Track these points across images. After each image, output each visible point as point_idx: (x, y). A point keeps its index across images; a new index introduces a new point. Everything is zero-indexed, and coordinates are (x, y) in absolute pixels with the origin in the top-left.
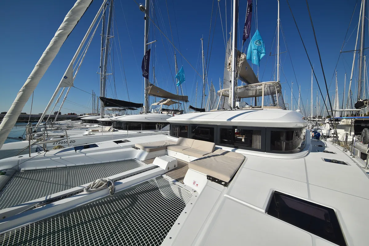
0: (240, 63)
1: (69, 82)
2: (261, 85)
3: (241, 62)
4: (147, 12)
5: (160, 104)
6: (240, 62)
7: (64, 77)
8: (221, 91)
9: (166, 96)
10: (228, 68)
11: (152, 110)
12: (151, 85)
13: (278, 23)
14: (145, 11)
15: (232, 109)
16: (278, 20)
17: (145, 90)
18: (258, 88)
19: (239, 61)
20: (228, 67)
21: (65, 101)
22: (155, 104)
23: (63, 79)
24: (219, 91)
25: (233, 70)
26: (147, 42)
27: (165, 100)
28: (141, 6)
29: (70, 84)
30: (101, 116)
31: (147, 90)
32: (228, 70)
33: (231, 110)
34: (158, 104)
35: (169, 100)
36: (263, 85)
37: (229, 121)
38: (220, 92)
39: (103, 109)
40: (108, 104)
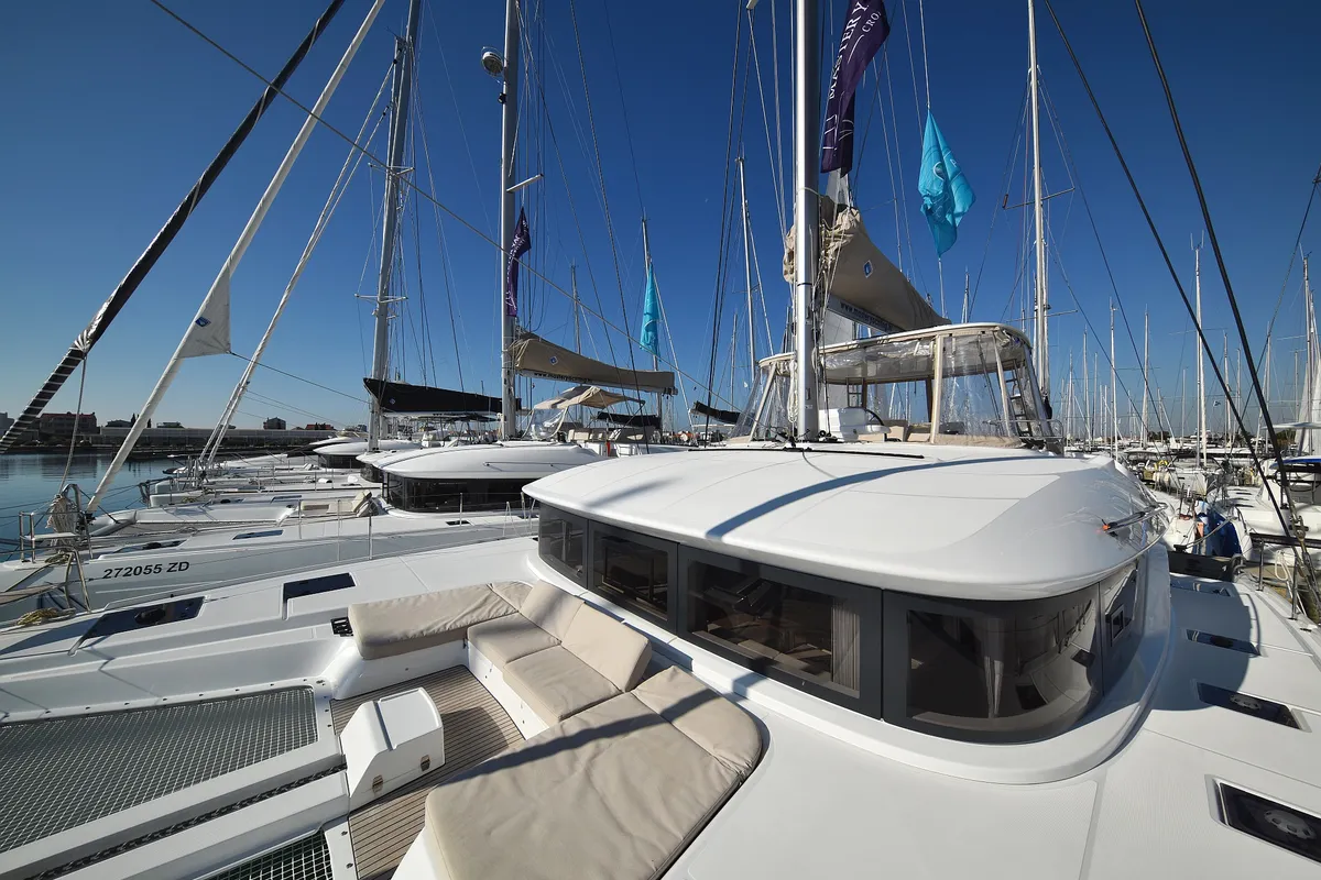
0: (831, 252)
1: (215, 339)
2: (932, 338)
3: (834, 246)
4: (512, 75)
5: (559, 406)
6: (831, 244)
7: (197, 322)
8: (771, 361)
9: (584, 373)
10: (786, 273)
11: (533, 426)
12: (529, 335)
13: (1033, 83)
14: (502, 72)
15: (798, 445)
16: (1032, 70)
17: (502, 356)
18: (920, 350)
19: (828, 242)
20: (784, 269)
21: (246, 394)
22: (545, 405)
23: (194, 329)
24: (764, 363)
25: (802, 279)
26: (510, 182)
27: (579, 391)
28: (487, 54)
29: (217, 344)
30: (370, 445)
31: (511, 355)
32: (788, 278)
33: (794, 449)
34: (554, 406)
35: (594, 389)
36: (939, 340)
37: (714, 539)
38: (766, 367)
39: (375, 423)
40: (393, 402)
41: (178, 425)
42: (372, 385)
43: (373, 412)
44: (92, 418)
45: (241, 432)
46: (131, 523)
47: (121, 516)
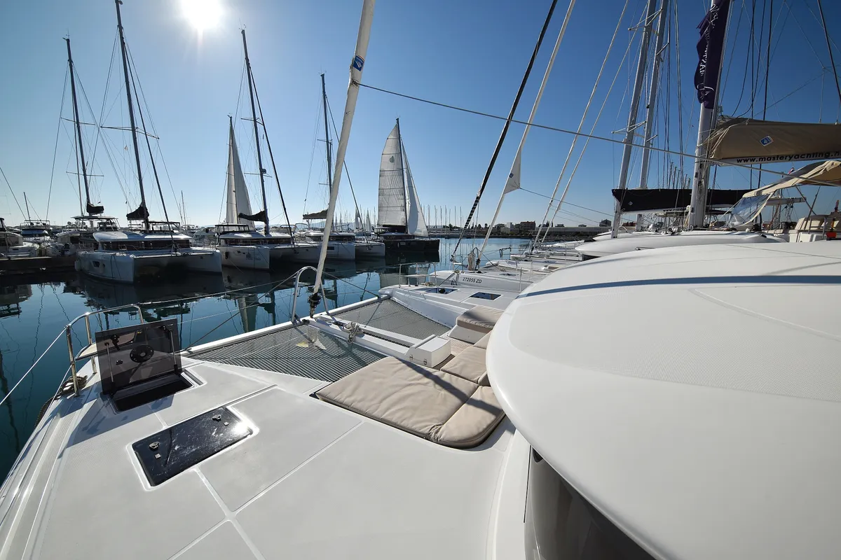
1: (515, 182)
5: (765, 191)
29: (516, 185)
30: (612, 235)
31: (705, 149)
34: (760, 192)
35: (830, 163)
39: (617, 219)
40: (631, 203)
41: (562, 226)
42: (617, 193)
43: (616, 212)
44: (534, 224)
45: (567, 228)
46: (497, 265)
47: (494, 262)
